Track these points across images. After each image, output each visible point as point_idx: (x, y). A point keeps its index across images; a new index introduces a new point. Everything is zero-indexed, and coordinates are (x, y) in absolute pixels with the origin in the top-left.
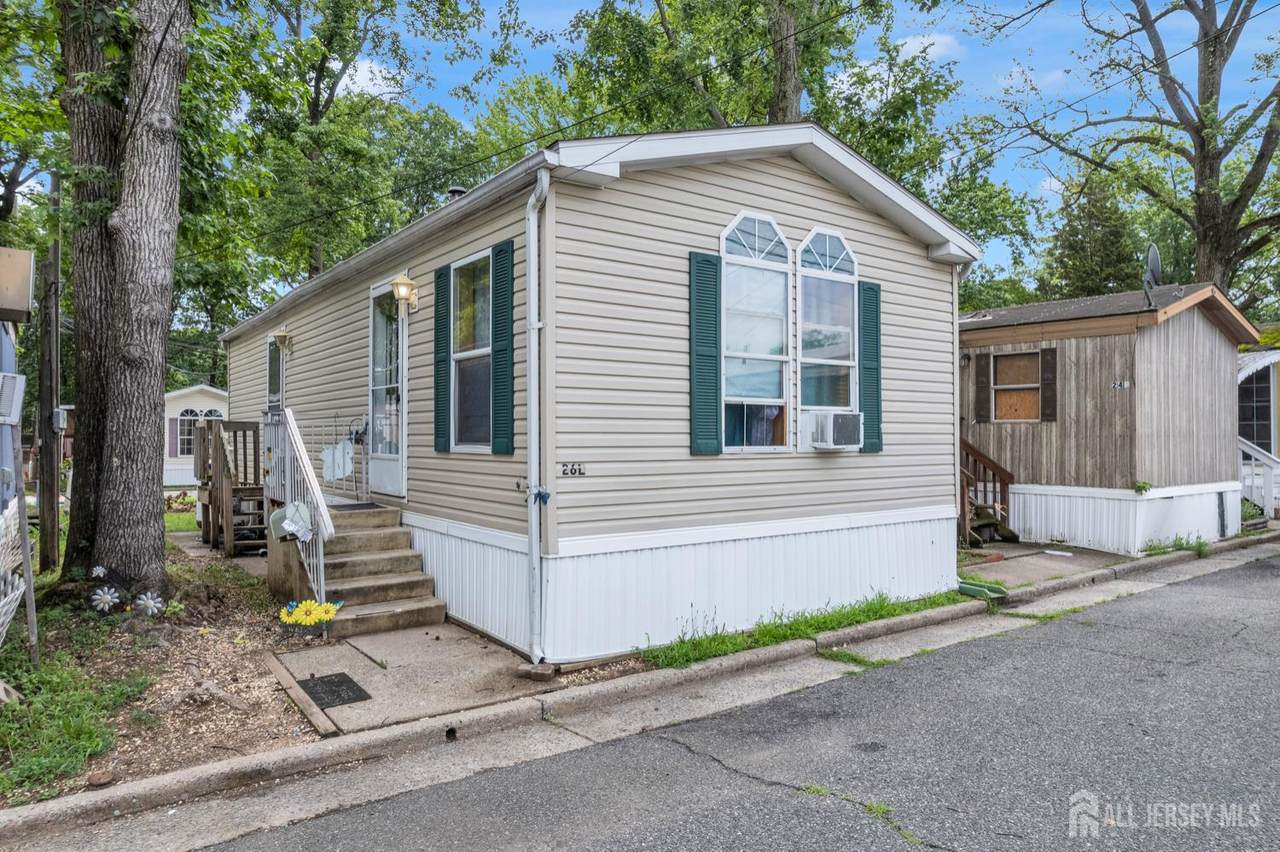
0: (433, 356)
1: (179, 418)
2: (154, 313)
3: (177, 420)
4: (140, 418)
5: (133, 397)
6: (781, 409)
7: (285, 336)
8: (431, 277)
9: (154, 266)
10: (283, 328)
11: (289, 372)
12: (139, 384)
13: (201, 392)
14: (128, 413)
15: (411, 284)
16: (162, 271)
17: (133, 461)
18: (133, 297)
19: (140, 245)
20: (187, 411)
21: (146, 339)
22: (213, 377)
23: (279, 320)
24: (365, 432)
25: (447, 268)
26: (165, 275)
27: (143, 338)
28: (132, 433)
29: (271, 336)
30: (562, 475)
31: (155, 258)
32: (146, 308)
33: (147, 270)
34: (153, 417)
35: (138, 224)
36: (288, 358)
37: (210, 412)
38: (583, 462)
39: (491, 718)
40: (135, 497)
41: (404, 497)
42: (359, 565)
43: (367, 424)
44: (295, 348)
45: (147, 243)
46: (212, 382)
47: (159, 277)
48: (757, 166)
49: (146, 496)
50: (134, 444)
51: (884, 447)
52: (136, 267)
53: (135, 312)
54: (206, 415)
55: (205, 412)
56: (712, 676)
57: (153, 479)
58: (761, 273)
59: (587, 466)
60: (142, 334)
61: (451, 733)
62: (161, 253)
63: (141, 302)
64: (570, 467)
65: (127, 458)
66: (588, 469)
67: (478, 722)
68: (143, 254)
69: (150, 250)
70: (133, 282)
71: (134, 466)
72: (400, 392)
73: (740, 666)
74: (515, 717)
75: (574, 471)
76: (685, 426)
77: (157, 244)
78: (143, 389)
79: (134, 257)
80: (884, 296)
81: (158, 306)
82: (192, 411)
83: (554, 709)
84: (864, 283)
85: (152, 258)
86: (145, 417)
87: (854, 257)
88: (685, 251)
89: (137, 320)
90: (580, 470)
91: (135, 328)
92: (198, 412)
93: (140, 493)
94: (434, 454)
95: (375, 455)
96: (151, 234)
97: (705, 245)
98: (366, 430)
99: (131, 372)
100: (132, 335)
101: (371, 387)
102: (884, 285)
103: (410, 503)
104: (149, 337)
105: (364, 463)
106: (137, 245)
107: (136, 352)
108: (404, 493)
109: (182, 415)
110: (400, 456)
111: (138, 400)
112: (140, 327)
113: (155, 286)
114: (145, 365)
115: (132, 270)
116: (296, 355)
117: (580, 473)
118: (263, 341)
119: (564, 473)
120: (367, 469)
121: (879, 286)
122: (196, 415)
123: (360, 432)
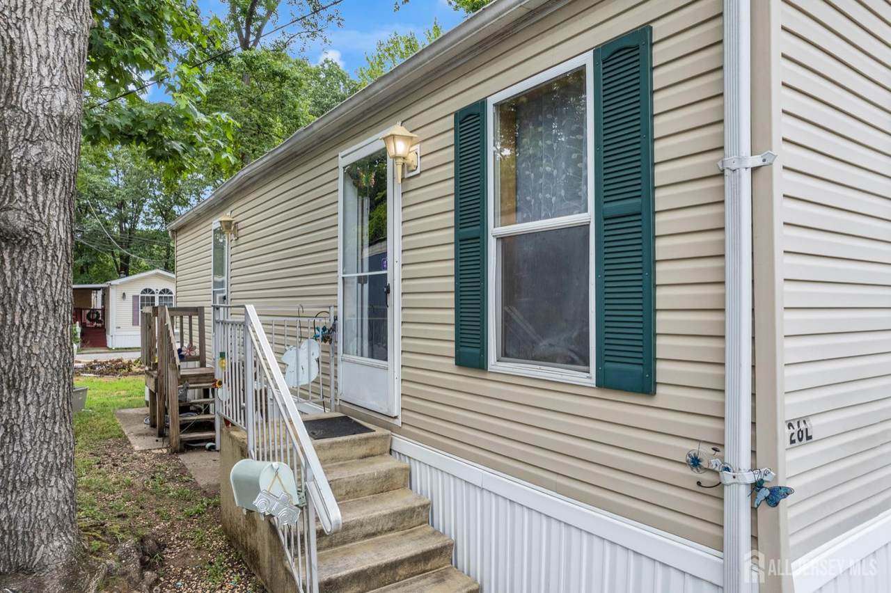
0: (452, 231)
1: (140, 295)
2: (49, 159)
3: (138, 296)
4: (30, 325)
5: (17, 292)
7: (231, 222)
8: (450, 122)
9: (47, 83)
10: (229, 214)
11: (234, 258)
12: (25, 271)
13: (157, 275)
14: (9, 317)
15: (412, 138)
16: (61, 94)
17: (18, 391)
18: (12, 132)
19: (22, 48)
20: (146, 290)
21: (35, 200)
22: (167, 264)
23: (223, 207)
24: (334, 328)
25: (482, 104)
26: (67, 102)
27: (30, 199)
28: (15, 348)
29: (215, 223)
30: (790, 445)
31: (50, 70)
32: (34, 151)
33: (35, 88)
35: (19, 12)
36: (233, 243)
37: (164, 290)
38: (809, 416)
40: (22, 445)
41: (396, 417)
42: (354, 527)
43: (336, 319)
44: (242, 232)
45: (34, 45)
46: (167, 268)
47: (57, 103)
49: (42, 442)
50: (20, 366)
52: (16, 84)
53: (16, 156)
54: (161, 293)
55: (159, 291)
57: (54, 415)
59: (813, 423)
60: (30, 193)
62: (59, 64)
63: (25, 139)
65: (9, 387)
66: (814, 428)
68: (27, 62)
69: (40, 57)
70: (13, 107)
71: (21, 400)
72: (389, 281)
75: (801, 435)
77: (52, 50)
78: (32, 280)
79: (13, 67)
81: (54, 148)
82: (150, 290)
85: (44, 71)
86: (37, 323)
89: (20, 168)
90: (807, 431)
91: (16, 182)
92: (154, 290)
93: (32, 440)
94: (454, 369)
95: (347, 357)
96: (41, 32)
98: (335, 325)
99: (11, 253)
100: (12, 194)
101: (340, 275)
103: (405, 427)
104: (41, 198)
105: (332, 364)
106: (16, 47)
107: (18, 221)
108: (396, 411)
109: (142, 293)
110: (389, 363)
111: (25, 296)
112: (24, 181)
113: (50, 116)
114: (35, 242)
115: (11, 89)
116: (241, 240)
117: (807, 437)
118: (208, 228)
119: (791, 440)
120: (336, 371)
122: (153, 293)
123: (328, 327)
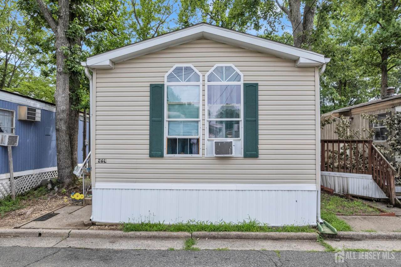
6: (198, 140)
14: (58, 142)
26: (63, 108)
30: (98, 162)
32: (59, 116)
34: (63, 143)
38: (106, 159)
39: (52, 233)
40: (61, 163)
47: (61, 108)
48: (185, 46)
49: (64, 162)
51: (259, 156)
56: (136, 237)
58: (187, 87)
59: (107, 160)
61: (40, 234)
62: (62, 102)
64: (101, 160)
65: (59, 153)
66: (107, 161)
67: (48, 233)
73: (149, 236)
74: (59, 234)
75: (103, 161)
76: (148, 147)
78: (60, 136)
80: (260, 88)
81: (62, 115)
83: (72, 234)
84: (246, 84)
85: (60, 104)
86: (61, 143)
87: (240, 73)
88: (148, 84)
90: (104, 161)
97: (156, 81)
99: (57, 132)
102: (260, 83)
104: (60, 123)
107: (57, 127)
111: (59, 139)
112: (58, 121)
113: (61, 111)
114: (60, 130)
117: (104, 162)
119: (99, 162)
121: (258, 84)
